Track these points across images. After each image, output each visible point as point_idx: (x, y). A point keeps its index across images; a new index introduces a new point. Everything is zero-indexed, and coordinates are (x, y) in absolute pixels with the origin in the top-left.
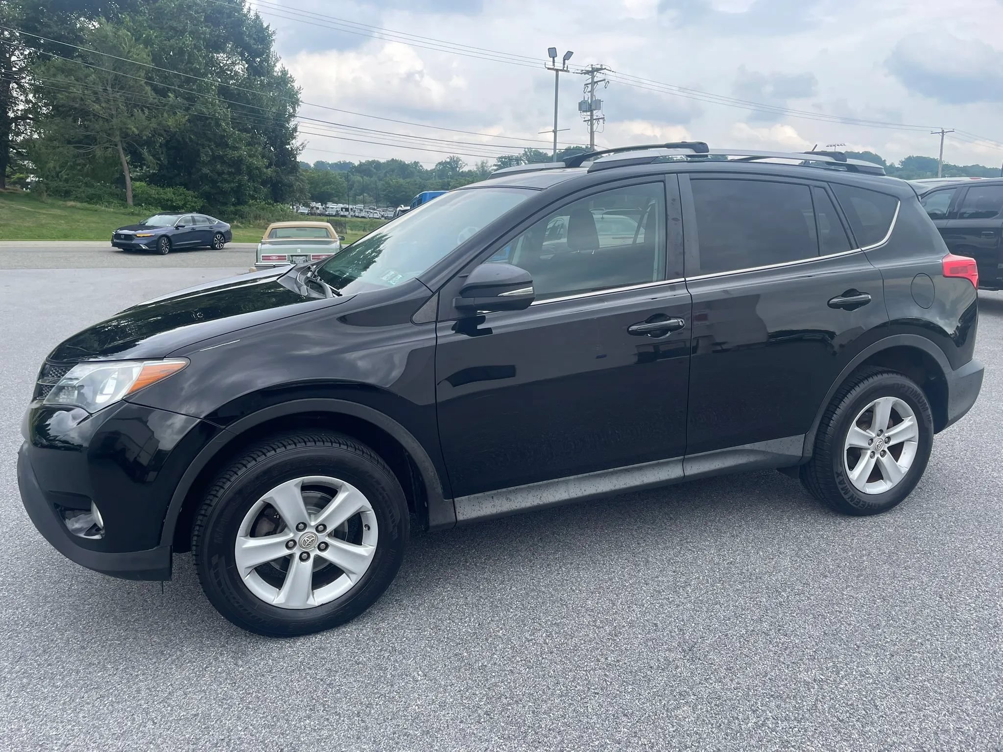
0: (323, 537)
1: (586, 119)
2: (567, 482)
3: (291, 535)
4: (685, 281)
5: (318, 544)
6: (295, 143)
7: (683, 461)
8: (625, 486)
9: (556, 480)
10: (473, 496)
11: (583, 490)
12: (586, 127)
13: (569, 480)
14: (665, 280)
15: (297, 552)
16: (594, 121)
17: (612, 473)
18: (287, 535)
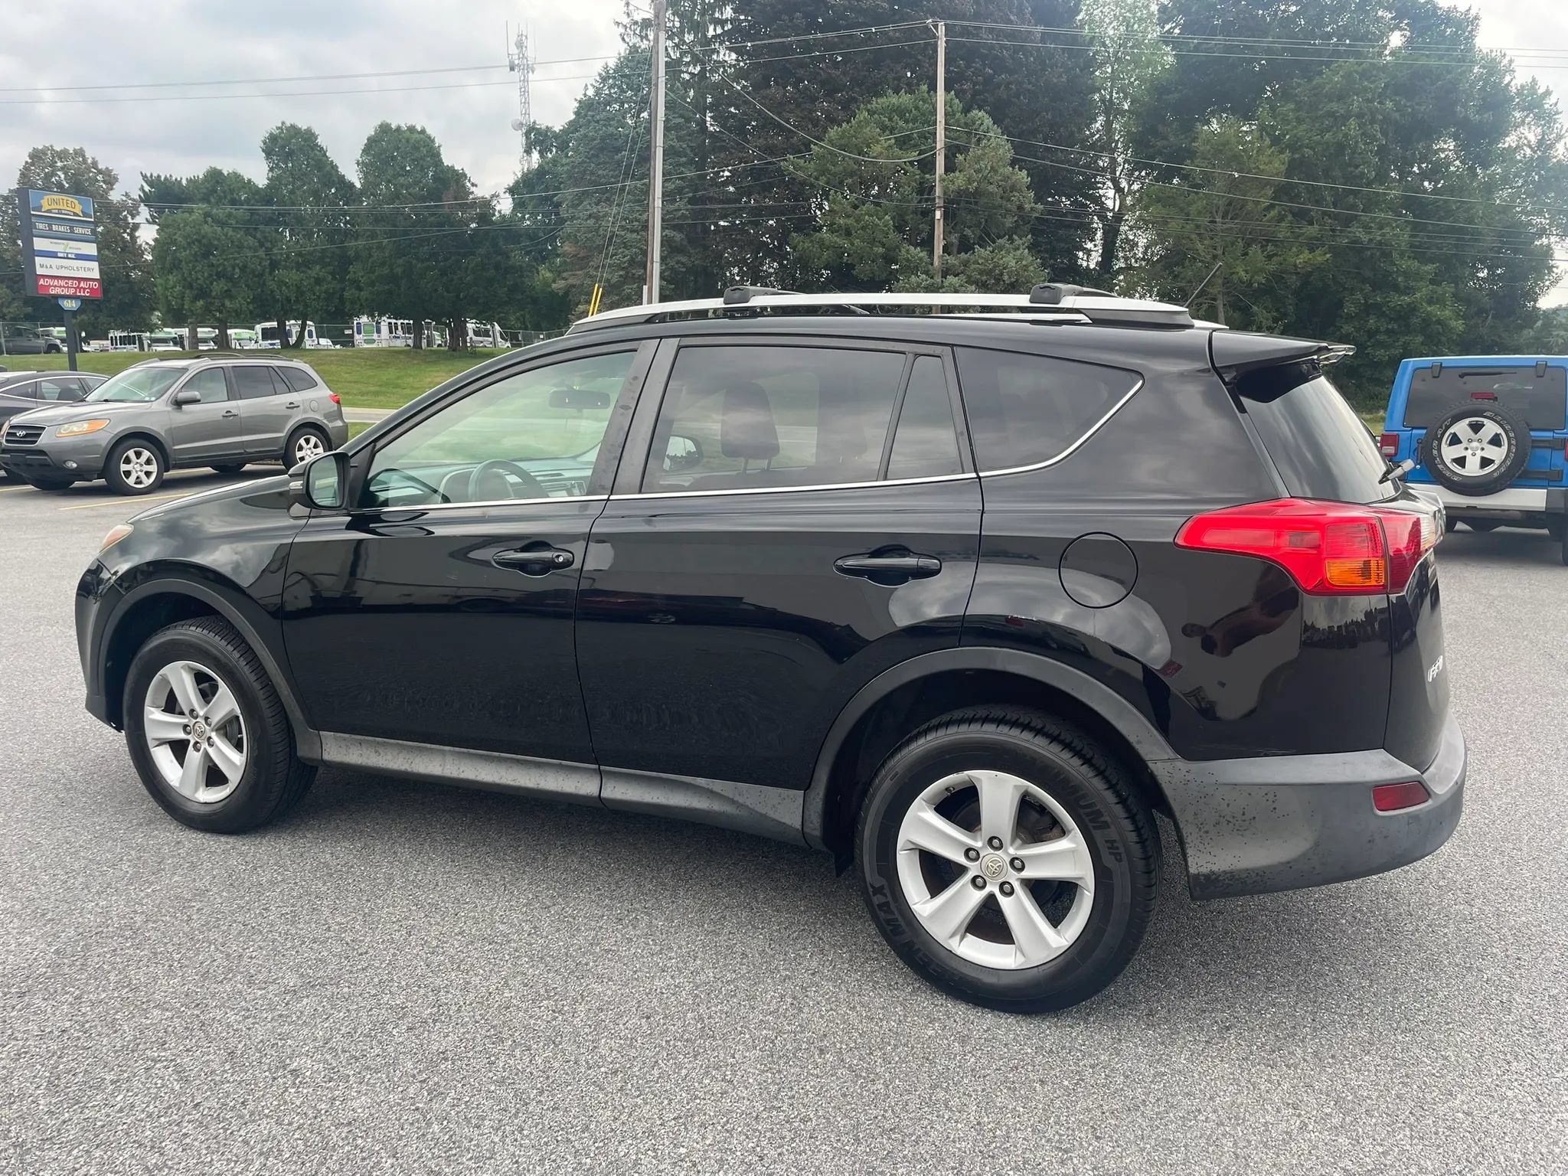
0: (210, 731)
3: (186, 720)
5: (206, 737)
7: (601, 773)
10: (339, 735)
11: (461, 770)
13: (444, 751)
15: (190, 738)
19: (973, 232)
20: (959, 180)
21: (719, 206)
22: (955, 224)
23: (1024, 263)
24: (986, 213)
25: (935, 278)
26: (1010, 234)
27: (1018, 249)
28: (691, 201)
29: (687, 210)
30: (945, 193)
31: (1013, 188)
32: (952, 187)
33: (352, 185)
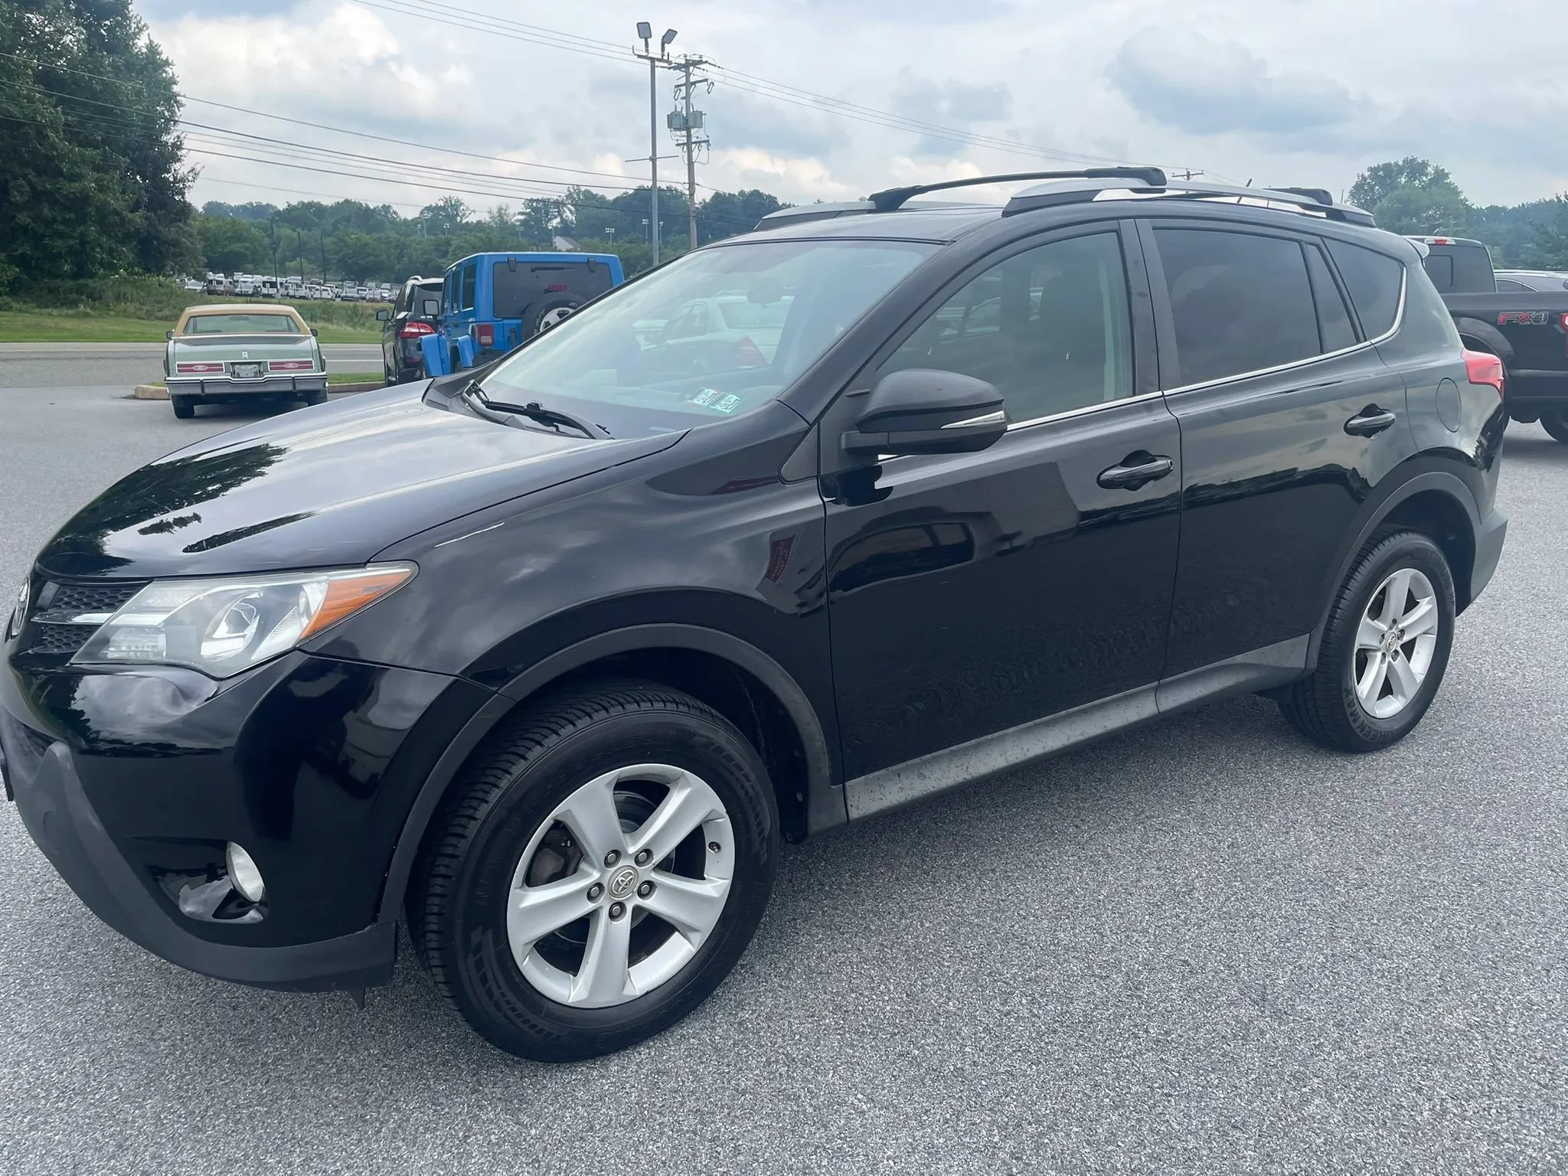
0: (647, 873)
1: (680, 142)
2: (1002, 739)
3: (596, 875)
4: (1163, 395)
5: (638, 885)
6: (181, 168)
7: (1156, 690)
8: (1082, 738)
9: (990, 737)
10: (871, 776)
11: (1025, 749)
12: (682, 153)
13: (1006, 735)
14: (1134, 394)
15: (604, 903)
16: (693, 145)
17: (1064, 718)
18: (588, 875)
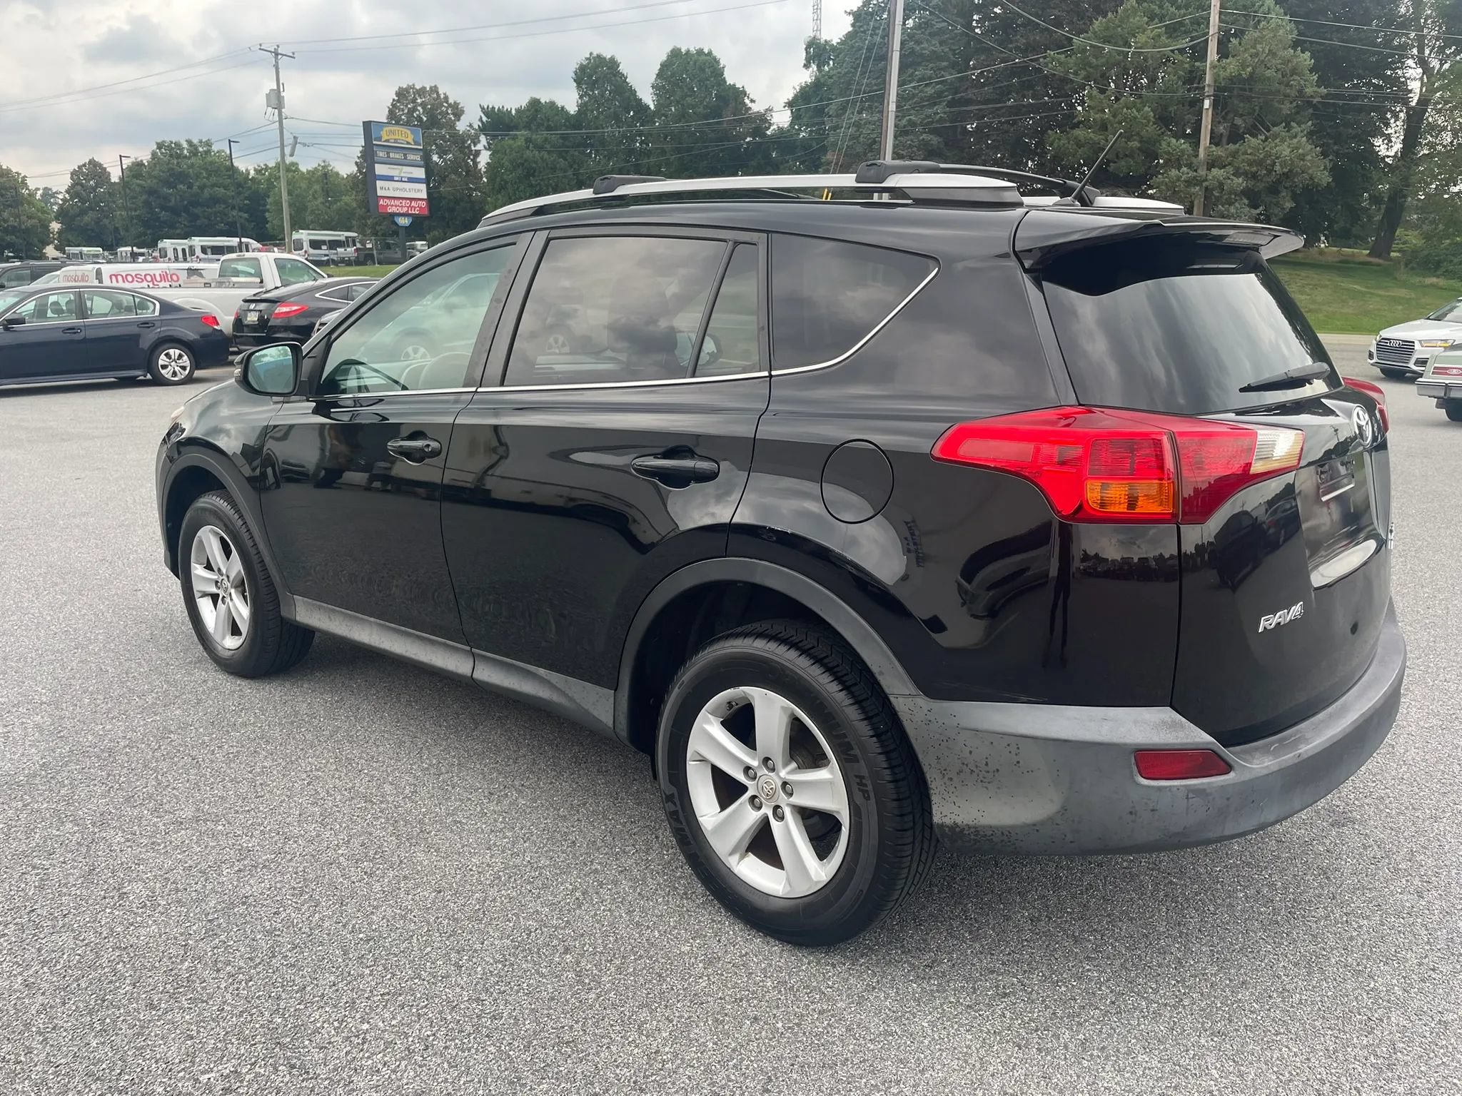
3: (217, 577)
5: (229, 593)
7: (474, 655)
10: (305, 599)
14: (461, 387)
15: (221, 593)
18: (215, 575)
19: (1244, 120)
20: (1232, 65)
21: (977, 107)
22: (1226, 113)
23: (1300, 151)
24: (1261, 100)
25: (1199, 171)
26: (1287, 122)
27: (1295, 137)
28: (950, 104)
29: (945, 113)
30: (1215, 82)
31: (1294, 72)
32: (1222, 74)
33: (648, 107)
